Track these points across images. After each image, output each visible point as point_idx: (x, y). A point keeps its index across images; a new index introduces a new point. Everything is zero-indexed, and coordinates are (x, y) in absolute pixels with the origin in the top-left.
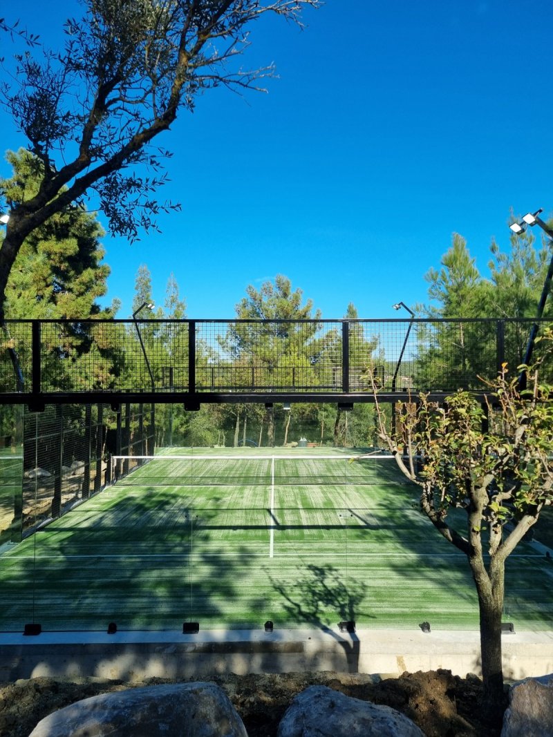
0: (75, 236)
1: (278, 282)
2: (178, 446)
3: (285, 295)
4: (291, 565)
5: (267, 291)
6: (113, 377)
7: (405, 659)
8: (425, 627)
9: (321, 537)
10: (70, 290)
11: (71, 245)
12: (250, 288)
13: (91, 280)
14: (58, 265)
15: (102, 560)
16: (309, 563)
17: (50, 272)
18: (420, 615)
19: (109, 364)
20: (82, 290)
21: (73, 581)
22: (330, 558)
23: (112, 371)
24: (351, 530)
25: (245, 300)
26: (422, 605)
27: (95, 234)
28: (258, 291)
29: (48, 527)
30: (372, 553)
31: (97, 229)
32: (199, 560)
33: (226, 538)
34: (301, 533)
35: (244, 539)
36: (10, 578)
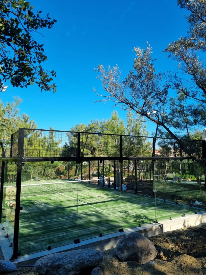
1: (24, 116)
7: (171, 227)
32: (85, 216)
33: (80, 209)
34: (99, 205)
35: (86, 208)
36: (30, 232)
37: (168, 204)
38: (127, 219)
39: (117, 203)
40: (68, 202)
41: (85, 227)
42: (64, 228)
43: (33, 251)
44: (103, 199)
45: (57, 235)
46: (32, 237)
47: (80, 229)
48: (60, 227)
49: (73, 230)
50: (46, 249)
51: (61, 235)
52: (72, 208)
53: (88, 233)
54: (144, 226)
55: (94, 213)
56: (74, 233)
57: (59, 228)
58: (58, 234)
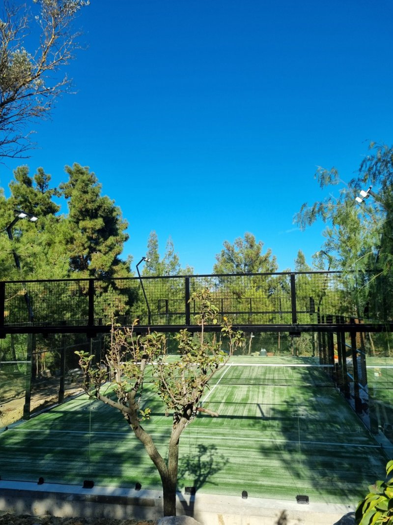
0: (101, 216)
2: (172, 355)
3: (252, 246)
4: (186, 444)
5: (239, 244)
6: (127, 307)
7: (223, 517)
8: (245, 494)
9: (221, 424)
10: (100, 251)
11: (99, 223)
12: (226, 242)
13: (112, 244)
14: (91, 235)
15: (68, 435)
16: (200, 443)
17: (86, 240)
18: (248, 485)
19: (125, 298)
20: (107, 251)
21: (41, 448)
22: (216, 440)
23: (127, 303)
24: (246, 420)
25: (223, 251)
26: (255, 478)
27: (114, 214)
28: (231, 244)
29: (53, 410)
30: (249, 438)
31: (115, 211)
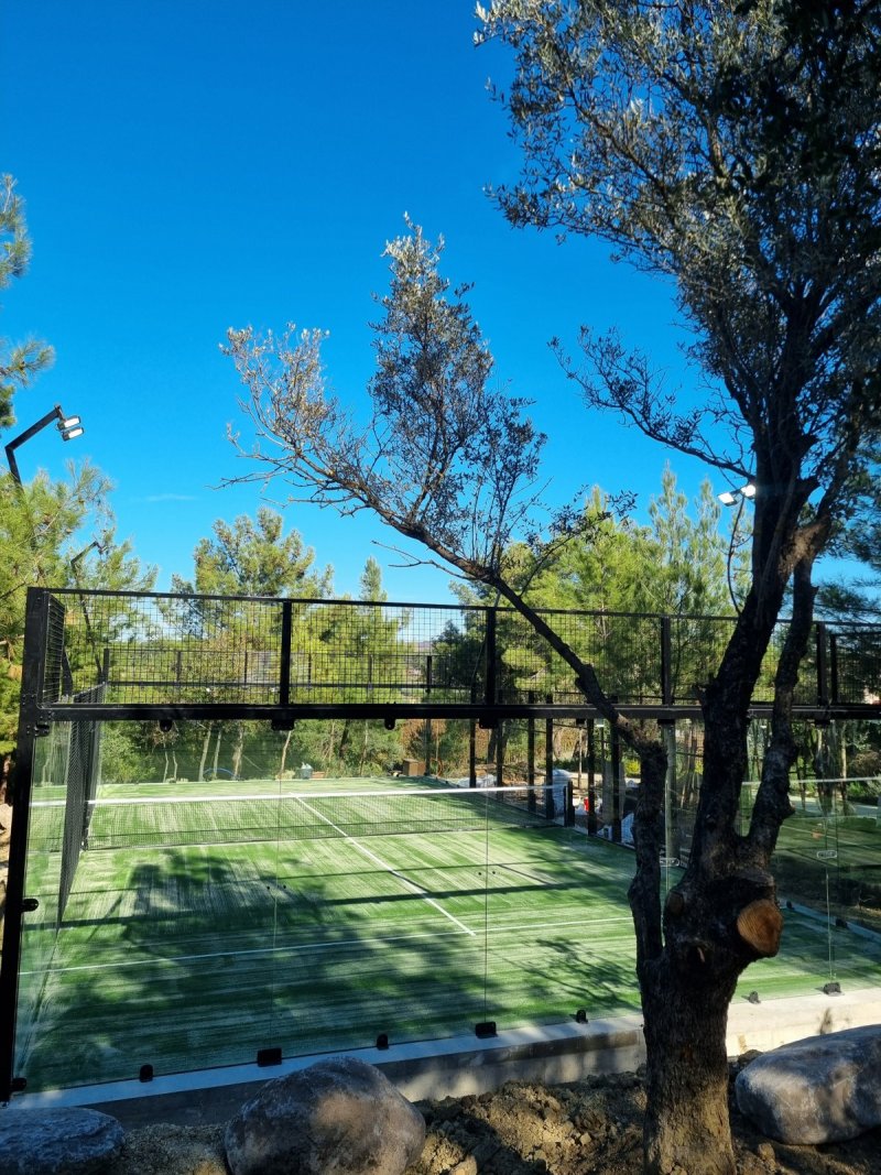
1: (262, 517)
3: (274, 538)
4: (514, 942)
12: (219, 523)
25: (207, 540)
28: (231, 530)
32: (383, 946)
33: (379, 915)
34: (474, 901)
35: (407, 913)
36: (127, 996)
37: (798, 925)
38: (551, 979)
39: (556, 899)
40: (352, 880)
41: (347, 999)
42: (265, 990)
43: (83, 1078)
44: (507, 876)
45: (215, 1019)
46: (120, 1017)
47: (322, 1002)
48: (249, 985)
49: (289, 1006)
50: (133, 1076)
51: (229, 1022)
52: (351, 908)
53: (340, 1023)
54: (605, 1020)
55: (422, 939)
56: (285, 1019)
57: (243, 989)
58: (222, 1014)
